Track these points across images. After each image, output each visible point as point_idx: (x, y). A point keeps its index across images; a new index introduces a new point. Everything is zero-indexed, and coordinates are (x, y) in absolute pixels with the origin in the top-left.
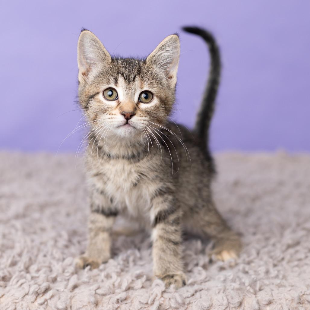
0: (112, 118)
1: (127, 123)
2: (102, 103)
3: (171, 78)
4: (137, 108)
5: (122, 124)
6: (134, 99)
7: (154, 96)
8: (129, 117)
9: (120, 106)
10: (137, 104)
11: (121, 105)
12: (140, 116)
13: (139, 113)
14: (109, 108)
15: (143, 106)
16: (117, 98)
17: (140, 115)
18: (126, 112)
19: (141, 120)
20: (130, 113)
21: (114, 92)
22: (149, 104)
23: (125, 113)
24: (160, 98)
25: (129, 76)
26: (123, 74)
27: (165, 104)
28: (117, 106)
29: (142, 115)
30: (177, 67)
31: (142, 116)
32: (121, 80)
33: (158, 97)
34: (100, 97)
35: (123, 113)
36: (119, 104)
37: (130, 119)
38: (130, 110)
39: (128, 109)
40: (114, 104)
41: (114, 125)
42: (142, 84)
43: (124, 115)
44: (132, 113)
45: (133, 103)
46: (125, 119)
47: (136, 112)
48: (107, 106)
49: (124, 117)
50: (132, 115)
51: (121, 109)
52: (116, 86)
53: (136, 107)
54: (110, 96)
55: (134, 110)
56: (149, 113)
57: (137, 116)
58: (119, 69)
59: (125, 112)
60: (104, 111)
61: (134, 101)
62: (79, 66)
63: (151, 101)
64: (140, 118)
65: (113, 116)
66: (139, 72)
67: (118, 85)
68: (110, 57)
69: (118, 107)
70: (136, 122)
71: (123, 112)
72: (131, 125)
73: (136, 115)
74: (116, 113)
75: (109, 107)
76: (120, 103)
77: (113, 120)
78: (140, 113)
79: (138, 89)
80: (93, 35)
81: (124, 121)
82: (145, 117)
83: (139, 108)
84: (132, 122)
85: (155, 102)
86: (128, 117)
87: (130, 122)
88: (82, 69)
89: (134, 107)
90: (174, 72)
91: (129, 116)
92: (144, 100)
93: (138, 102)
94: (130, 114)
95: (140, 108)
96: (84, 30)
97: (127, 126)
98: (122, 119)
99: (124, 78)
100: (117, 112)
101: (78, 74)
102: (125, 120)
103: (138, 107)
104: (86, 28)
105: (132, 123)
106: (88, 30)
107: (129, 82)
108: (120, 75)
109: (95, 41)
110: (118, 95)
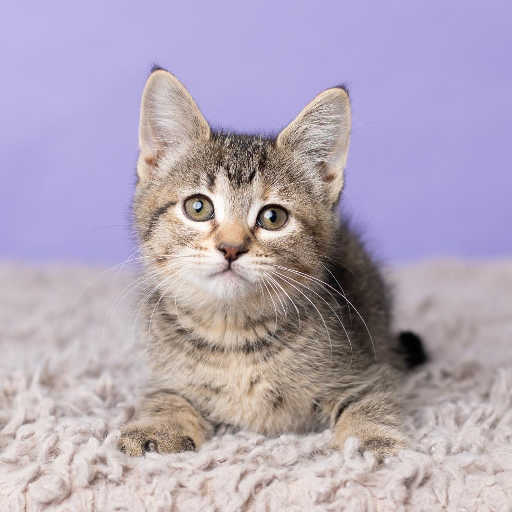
0: (199, 256)
1: (229, 268)
2: (180, 224)
3: (330, 178)
4: (252, 239)
5: (218, 271)
6: (246, 218)
7: (290, 216)
8: (234, 256)
9: (216, 232)
10: (253, 231)
11: (219, 229)
12: (257, 255)
13: (255, 248)
14: (194, 235)
15: (265, 235)
16: (211, 216)
17: (256, 253)
18: (229, 244)
19: (257, 263)
20: (235, 247)
21: (206, 204)
22: (278, 232)
23: (225, 247)
24: (303, 220)
25: (240, 171)
26: (227, 169)
27: (314, 234)
28: (211, 232)
29: (261, 251)
30: (344, 157)
31: (261, 255)
32: (222, 179)
33: (298, 217)
34: (177, 211)
35: (222, 246)
36: (215, 227)
37: (236, 259)
38: (236, 240)
39: (234, 239)
40: (204, 227)
41: (202, 270)
42: (266, 190)
43: (223, 251)
44: (240, 246)
45: (243, 226)
46: (226, 259)
47: (249, 247)
48: (190, 232)
49: (224, 255)
50: (241, 251)
51: (218, 238)
52: (211, 190)
53: (250, 235)
54: (198, 211)
55: (245, 241)
56: (275, 250)
57: (250, 255)
58: (221, 157)
59: (227, 246)
60: (184, 241)
61: (246, 222)
62: (141, 143)
63: (283, 226)
64: (256, 259)
65: (202, 252)
66: (262, 166)
67: (214, 190)
68: (208, 128)
69: (214, 235)
70: (249, 266)
71: (221, 244)
72: (237, 272)
73: (249, 252)
74: (207, 247)
75: (194, 232)
76: (218, 225)
77: (202, 260)
78: (258, 249)
79: (257, 198)
80: (176, 80)
81: (223, 264)
82: (267, 256)
83: (255, 238)
84: (238, 266)
85: (293, 227)
86: (232, 254)
87: (234, 266)
88: (147, 151)
89: (246, 235)
90: (337, 167)
91: (234, 253)
92: (269, 223)
93: (255, 225)
94: (237, 250)
95: (259, 239)
96: (156, 68)
97: (228, 274)
98: (218, 259)
99: (229, 175)
100: (210, 244)
101: (137, 160)
102: (226, 262)
103: (254, 236)
104: (161, 65)
105: (239, 268)
106: (166, 70)
107: (239, 184)
108: (222, 170)
109: (179, 93)
110: (213, 211)
